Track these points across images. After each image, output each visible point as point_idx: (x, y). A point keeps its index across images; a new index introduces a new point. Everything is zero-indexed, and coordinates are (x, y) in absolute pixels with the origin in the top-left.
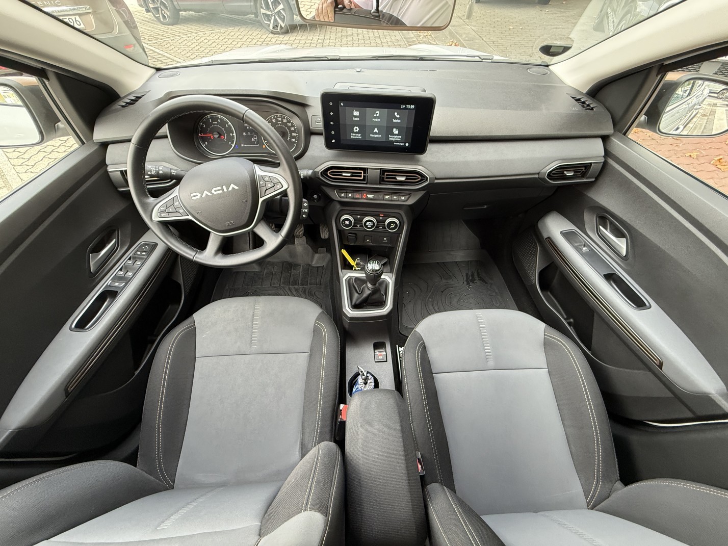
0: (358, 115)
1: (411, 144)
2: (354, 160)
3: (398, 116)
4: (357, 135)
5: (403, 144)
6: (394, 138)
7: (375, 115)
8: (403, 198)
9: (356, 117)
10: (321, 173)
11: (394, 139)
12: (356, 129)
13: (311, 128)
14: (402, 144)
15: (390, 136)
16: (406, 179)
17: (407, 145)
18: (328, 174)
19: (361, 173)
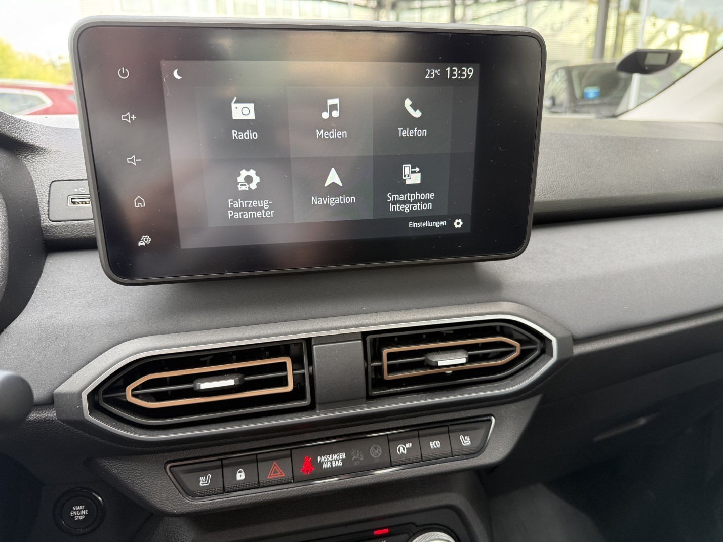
0: (252, 116)
1: (476, 220)
2: (246, 317)
3: (417, 114)
4: (255, 203)
5: (444, 223)
6: (406, 202)
7: (325, 115)
8: (466, 441)
9: (243, 125)
10: (91, 395)
11: (406, 208)
12: (249, 179)
13: (45, 222)
14: (438, 224)
15: (391, 197)
16: (471, 359)
17: (458, 223)
18: (130, 399)
19: (282, 367)
